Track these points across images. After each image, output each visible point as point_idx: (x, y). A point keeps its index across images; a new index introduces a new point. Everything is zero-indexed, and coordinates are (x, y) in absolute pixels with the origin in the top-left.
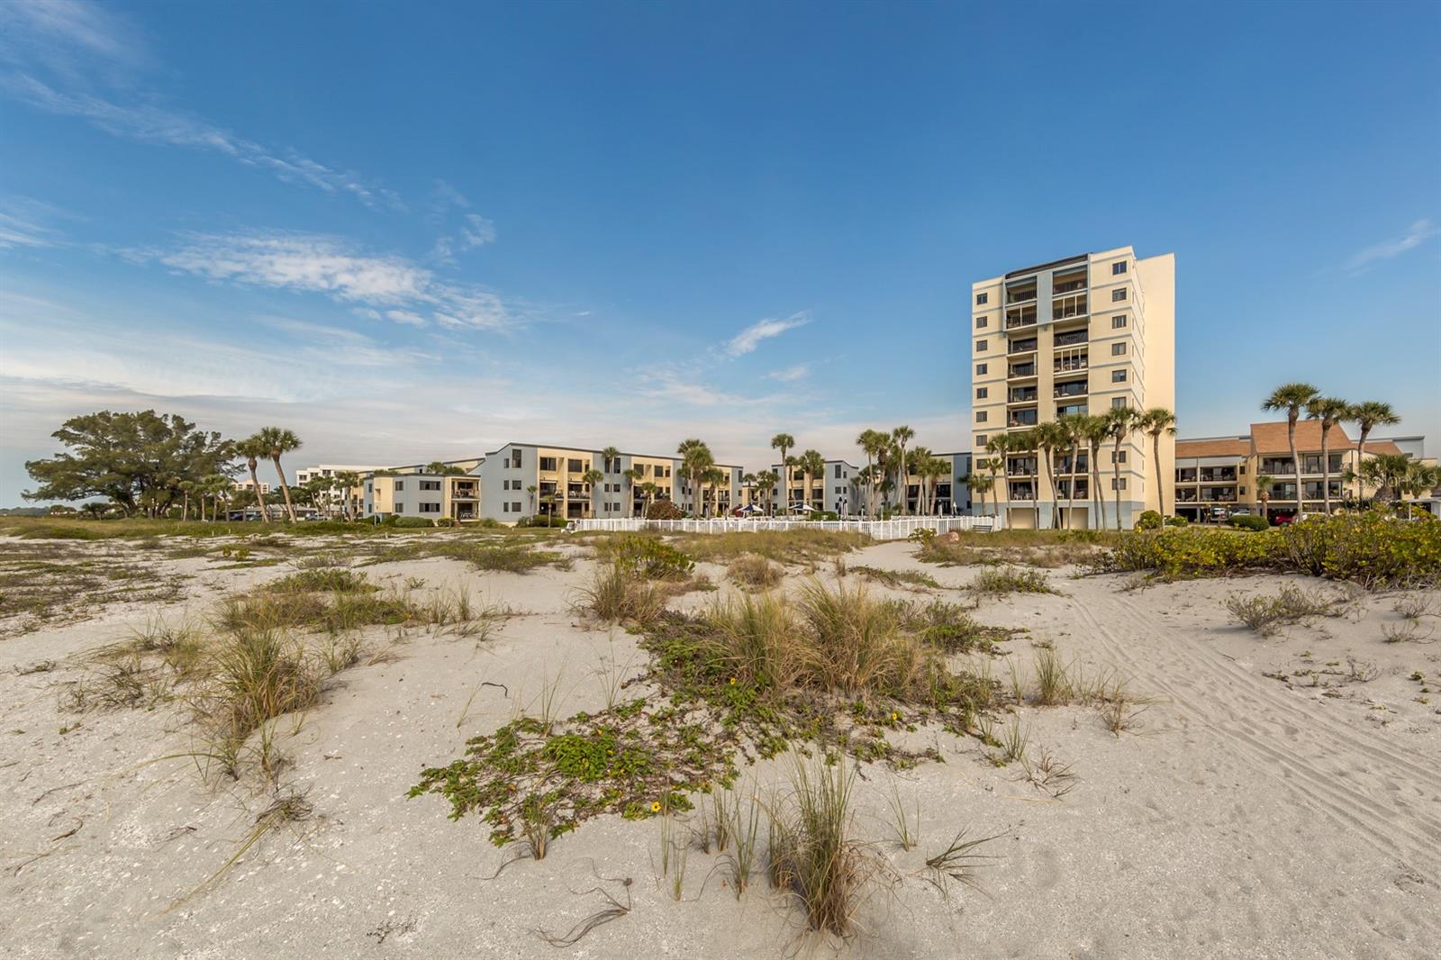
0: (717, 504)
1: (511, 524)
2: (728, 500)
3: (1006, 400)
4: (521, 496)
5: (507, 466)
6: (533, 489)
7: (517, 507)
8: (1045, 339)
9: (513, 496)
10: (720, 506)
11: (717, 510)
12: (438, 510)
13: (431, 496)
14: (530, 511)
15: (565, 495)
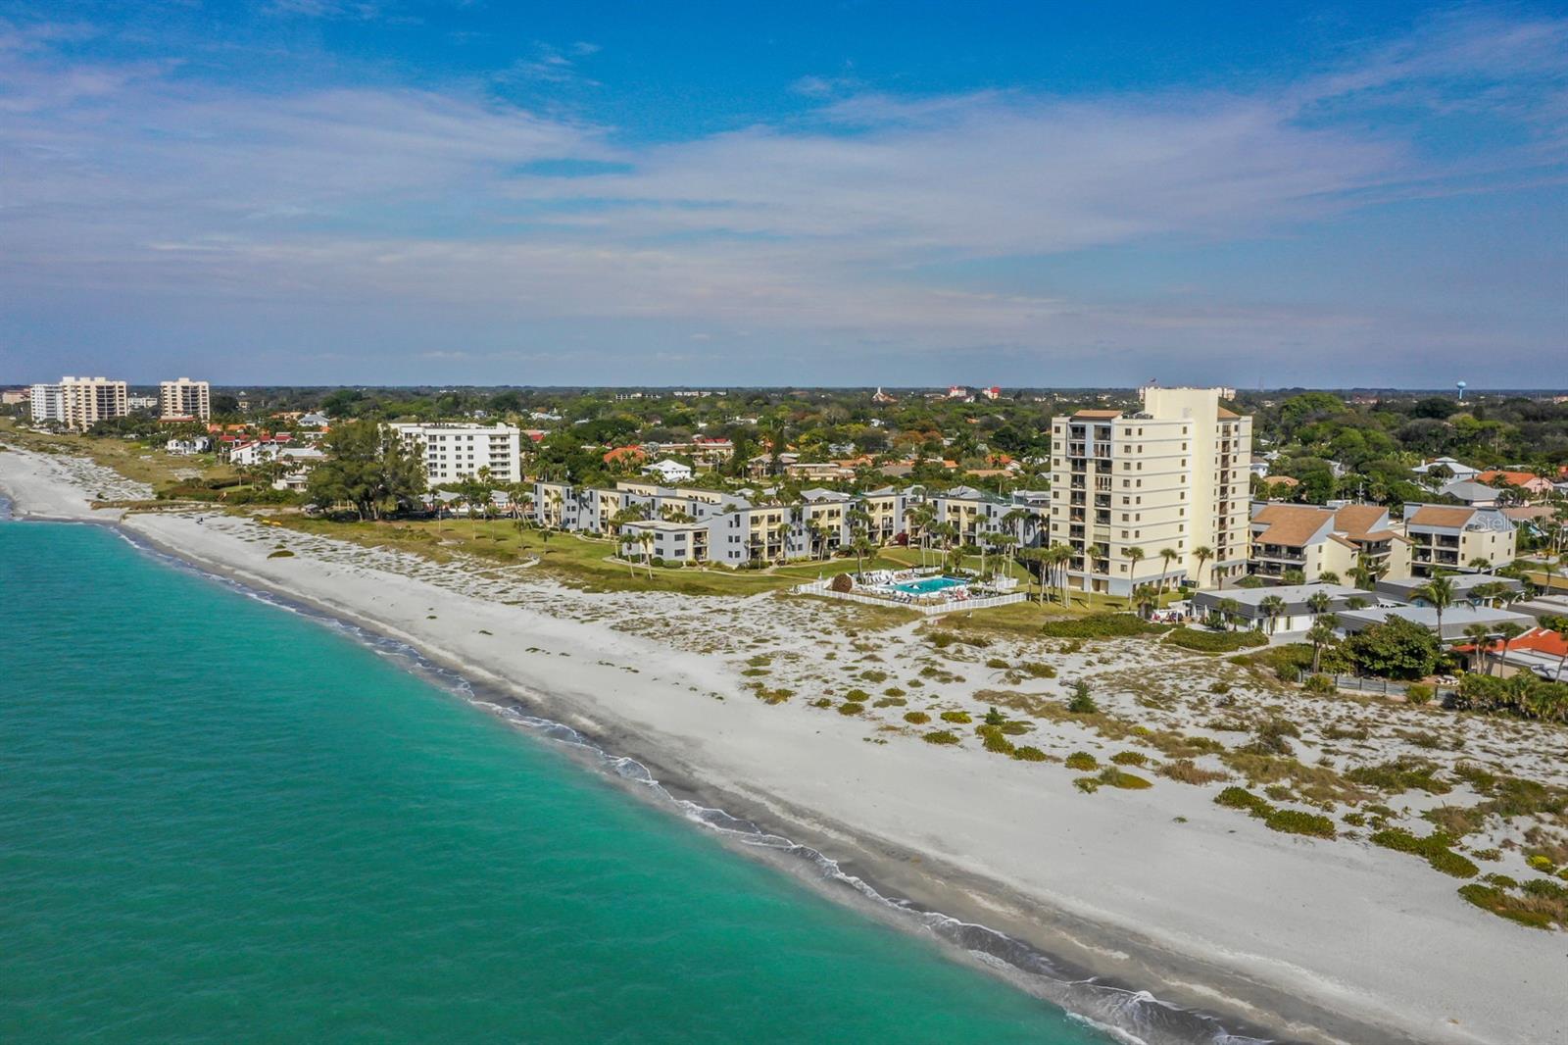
0: (881, 532)
1: (734, 567)
2: (891, 526)
3: (1069, 502)
4: (739, 547)
5: (731, 526)
6: (747, 542)
7: (738, 554)
8: (1091, 467)
9: (735, 547)
10: (884, 533)
11: (881, 538)
12: (684, 554)
13: (680, 545)
14: (745, 558)
15: (766, 542)
